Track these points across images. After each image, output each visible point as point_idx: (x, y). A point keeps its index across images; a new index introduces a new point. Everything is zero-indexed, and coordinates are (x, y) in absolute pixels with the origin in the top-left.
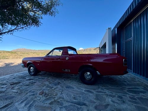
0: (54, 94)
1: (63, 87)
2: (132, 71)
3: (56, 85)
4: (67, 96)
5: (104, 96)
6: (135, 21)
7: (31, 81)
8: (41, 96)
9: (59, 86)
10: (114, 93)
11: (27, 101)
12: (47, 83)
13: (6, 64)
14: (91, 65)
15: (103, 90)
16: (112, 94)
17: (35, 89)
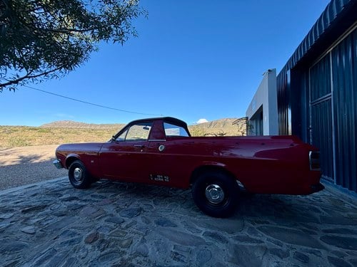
0: (124, 243)
1: (148, 222)
2: (335, 180)
3: (131, 215)
4: (156, 249)
5: (258, 254)
6: (340, 50)
7: (73, 202)
8: (89, 247)
9: (139, 219)
10: (285, 244)
11: (52, 258)
12: (110, 209)
13: (21, 157)
14: (223, 165)
15: (255, 233)
16: (279, 247)
17: (77, 226)
